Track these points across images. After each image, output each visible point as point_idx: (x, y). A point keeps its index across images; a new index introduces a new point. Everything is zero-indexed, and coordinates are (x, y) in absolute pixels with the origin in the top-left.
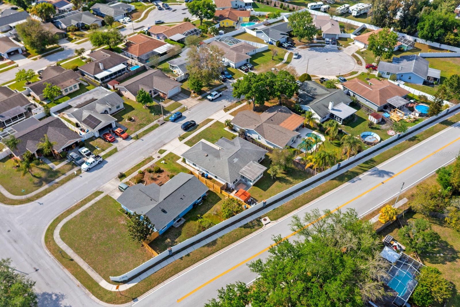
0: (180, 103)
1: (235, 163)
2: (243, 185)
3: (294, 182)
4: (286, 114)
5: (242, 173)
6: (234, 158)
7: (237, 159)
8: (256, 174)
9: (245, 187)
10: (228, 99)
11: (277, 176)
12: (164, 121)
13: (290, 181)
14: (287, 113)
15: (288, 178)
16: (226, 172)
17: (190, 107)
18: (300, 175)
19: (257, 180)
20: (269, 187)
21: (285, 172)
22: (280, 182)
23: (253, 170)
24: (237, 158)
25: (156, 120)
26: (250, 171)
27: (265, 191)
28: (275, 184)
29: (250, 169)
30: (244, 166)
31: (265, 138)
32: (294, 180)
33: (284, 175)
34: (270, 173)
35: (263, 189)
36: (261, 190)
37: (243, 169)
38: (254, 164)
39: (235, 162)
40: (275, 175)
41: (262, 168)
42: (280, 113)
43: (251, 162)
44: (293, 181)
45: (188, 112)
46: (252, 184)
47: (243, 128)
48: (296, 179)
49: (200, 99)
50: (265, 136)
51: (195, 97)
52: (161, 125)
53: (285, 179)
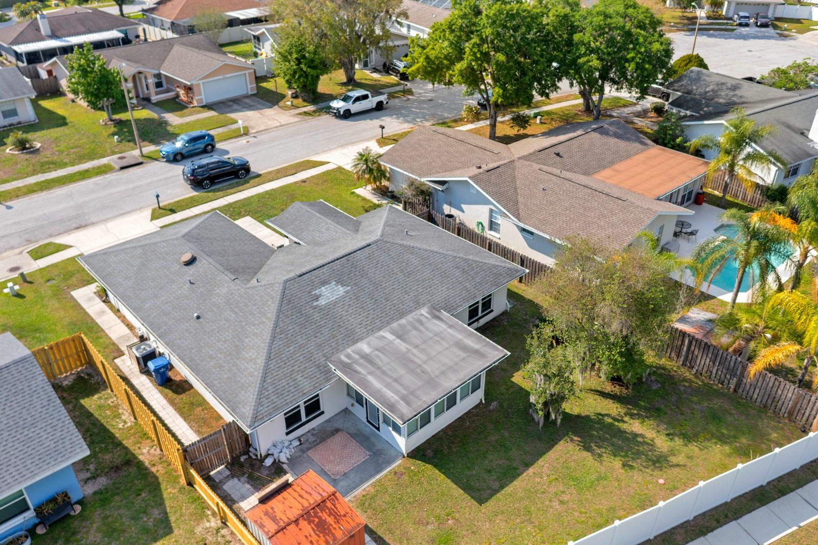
0: (232, 119)
1: (320, 309)
2: (353, 445)
3: (680, 459)
4: (622, 144)
5: (346, 368)
6: (325, 283)
7: (341, 290)
8: (432, 383)
9: (359, 456)
10: (404, 116)
11: (571, 407)
12: (141, 160)
13: (651, 445)
14: (628, 139)
15: (635, 426)
16: (251, 354)
17: (262, 128)
18: (715, 417)
19: (438, 424)
20: (510, 474)
21: (617, 390)
22: (587, 448)
23: (419, 357)
24: (340, 282)
25: (114, 153)
26: (404, 360)
27: (481, 501)
28: (552, 454)
29: (402, 346)
30: (373, 329)
31: (518, 216)
32: (678, 441)
33: (613, 408)
34: (526, 385)
35: (467, 488)
36: (458, 492)
37: (363, 347)
38: (439, 326)
39: (322, 302)
40: (555, 400)
41: (476, 352)
42: (595, 135)
43: (424, 311)
44: (672, 452)
45: (245, 141)
46: (402, 443)
47: (424, 180)
48: (688, 438)
49: (306, 113)
50: (521, 207)
51: (294, 107)
52: (122, 168)
53: (621, 433)
